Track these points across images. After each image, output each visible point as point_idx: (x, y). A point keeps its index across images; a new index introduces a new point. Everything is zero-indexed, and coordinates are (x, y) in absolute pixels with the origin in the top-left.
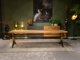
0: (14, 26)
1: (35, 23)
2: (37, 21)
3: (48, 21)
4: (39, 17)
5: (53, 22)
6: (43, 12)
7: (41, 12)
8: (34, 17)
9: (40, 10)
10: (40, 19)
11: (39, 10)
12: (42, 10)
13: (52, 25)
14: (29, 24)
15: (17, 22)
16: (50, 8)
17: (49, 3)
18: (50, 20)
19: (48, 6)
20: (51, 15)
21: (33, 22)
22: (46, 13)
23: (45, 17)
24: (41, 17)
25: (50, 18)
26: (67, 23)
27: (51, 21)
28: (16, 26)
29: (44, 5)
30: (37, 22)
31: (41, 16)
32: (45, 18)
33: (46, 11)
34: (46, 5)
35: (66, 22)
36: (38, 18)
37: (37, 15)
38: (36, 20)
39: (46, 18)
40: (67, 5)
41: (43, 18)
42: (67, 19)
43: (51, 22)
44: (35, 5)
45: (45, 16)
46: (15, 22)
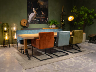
3: (43, 22)
4: (35, 17)
6: (39, 12)
7: (37, 11)
9: (35, 9)
10: (35, 19)
11: (34, 9)
12: (37, 9)
13: (50, 27)
15: (7, 24)
16: (46, 8)
18: (46, 21)
19: (43, 5)
20: (47, 16)
22: (42, 13)
25: (46, 19)
28: (5, 29)
29: (39, 3)
30: (32, 23)
31: (36, 17)
33: (42, 11)
35: (63, 23)
38: (31, 21)
39: (42, 18)
41: (39, 19)
42: (64, 20)
43: (47, 23)
44: (29, 2)
46: (3, 23)
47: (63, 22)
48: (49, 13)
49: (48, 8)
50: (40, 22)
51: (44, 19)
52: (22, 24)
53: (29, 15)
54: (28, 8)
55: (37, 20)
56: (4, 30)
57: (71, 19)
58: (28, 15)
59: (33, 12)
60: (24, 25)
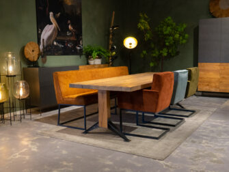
2: (49, 51)
3: (73, 51)
4: (53, 38)
10: (55, 43)
11: (51, 13)
12: (59, 14)
18: (78, 48)
20: (78, 34)
22: (70, 27)
23: (68, 39)
24: (59, 38)
25: (77, 43)
27: (80, 50)
30: (49, 53)
31: (57, 36)
33: (69, 22)
35: (114, 53)
36: (52, 41)
39: (70, 41)
41: (63, 43)
42: (115, 47)
43: (80, 53)
47: (113, 49)
48: (84, 27)
49: (81, 14)
50: (66, 52)
51: (73, 41)
52: (27, 57)
53: (42, 31)
55: (61, 46)
57: (131, 44)
58: (38, 31)
59: (51, 24)
60: (31, 59)
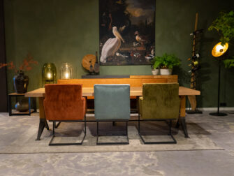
0: (44, 75)
1: (103, 67)
2: (111, 61)
3: (141, 61)
4: (116, 49)
5: (157, 64)
6: (127, 36)
7: (122, 34)
8: (101, 48)
9: (118, 29)
10: (118, 54)
11: (114, 28)
12: (123, 28)
13: (155, 72)
14: (85, 69)
15: (52, 65)
16: (148, 23)
17: (144, 9)
18: (148, 58)
19: (141, 17)
20: (150, 43)
21: (98, 63)
22: (137, 38)
23: (134, 49)
24: (123, 49)
25: (147, 53)
26: (199, 67)
27: (150, 60)
28: (49, 76)
29: (129, 14)
30: (111, 64)
31: (121, 47)
32: (134, 52)
33: (136, 33)
34: (136, 13)
35: (196, 63)
36: (114, 52)
37: (110, 44)
38: (107, 59)
39: (137, 51)
40: (197, 15)
41: (128, 53)
42: (198, 55)
43: (152, 63)
44: (104, 14)
45: (135, 47)
46: (46, 64)
47: (195, 58)
48: (158, 36)
49: (154, 23)
50: (131, 62)
51: (141, 52)
53: (103, 45)
54: (101, 27)
55: (123, 56)
56: (46, 78)
58: (100, 44)
